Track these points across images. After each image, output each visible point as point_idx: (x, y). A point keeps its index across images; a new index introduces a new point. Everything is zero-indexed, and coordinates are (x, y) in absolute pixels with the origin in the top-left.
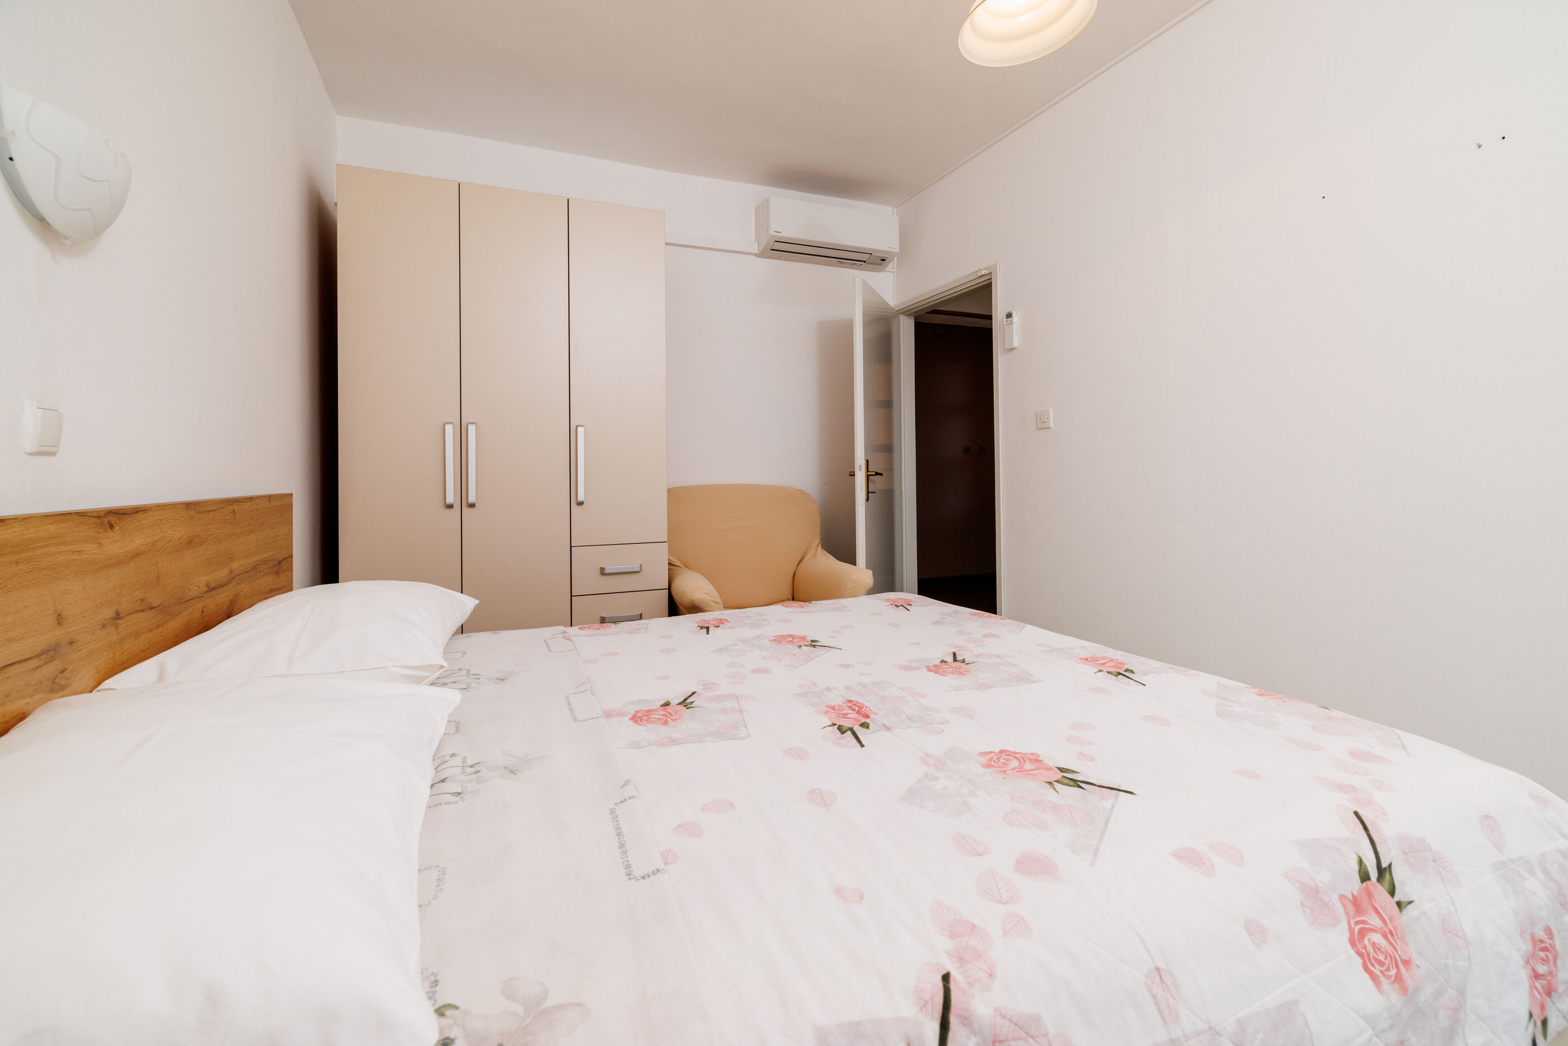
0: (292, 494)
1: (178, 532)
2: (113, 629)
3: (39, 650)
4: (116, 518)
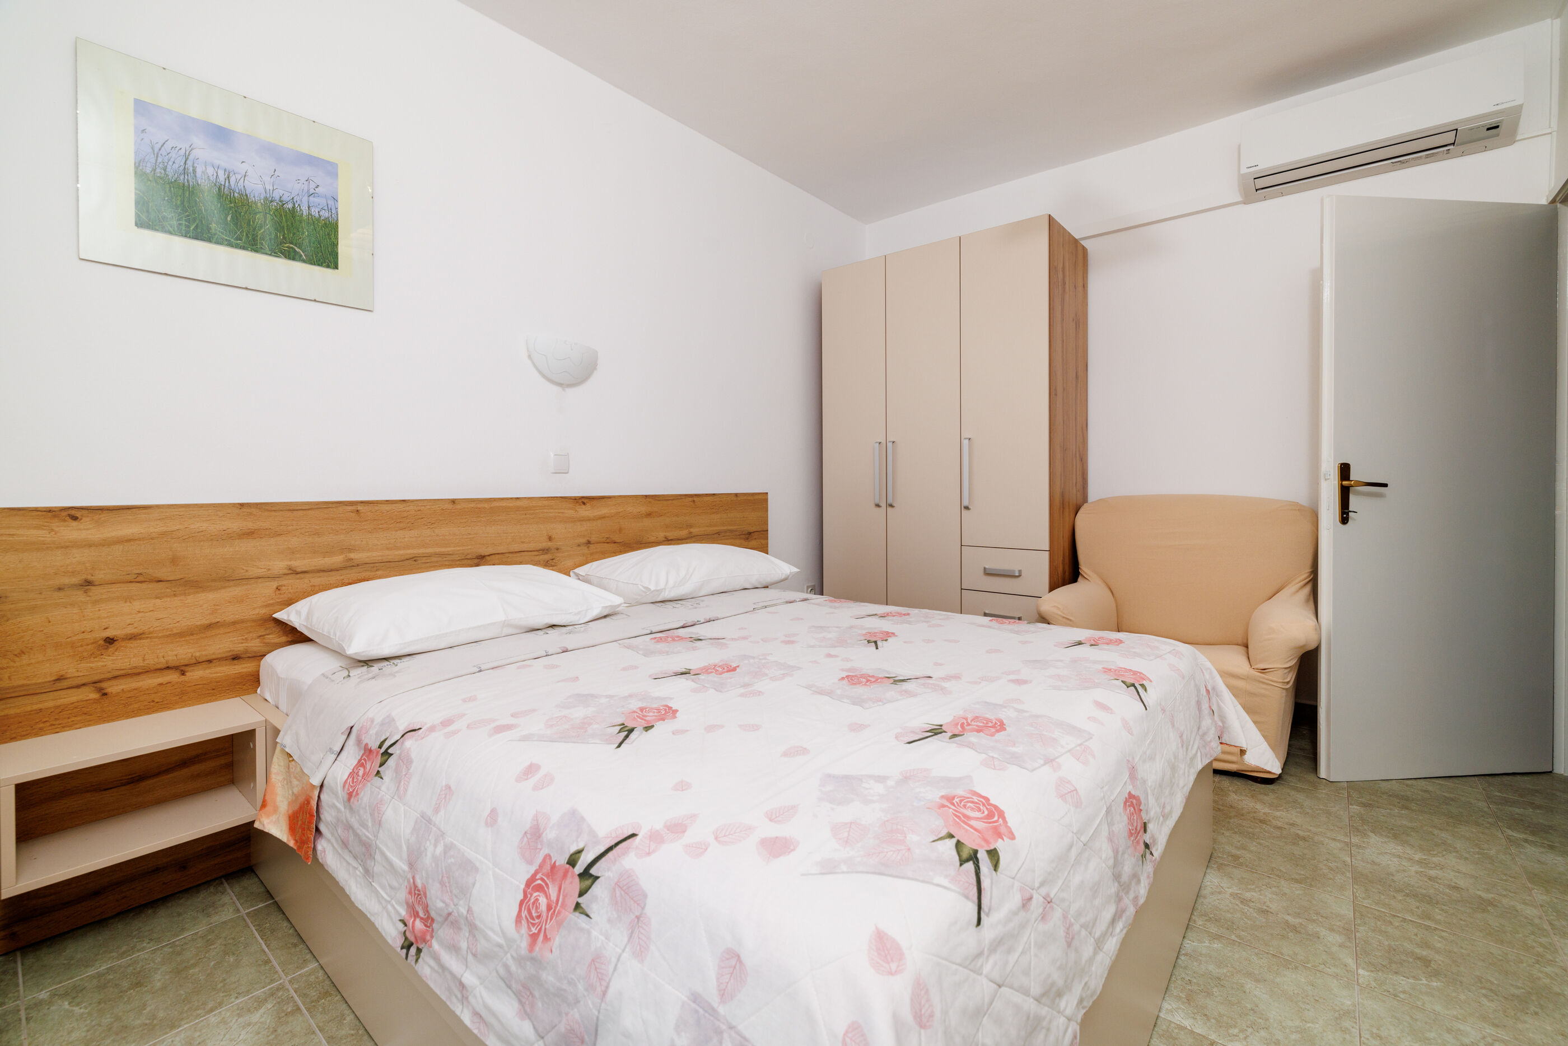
0: (767, 493)
1: (643, 509)
2: (586, 548)
3: (538, 548)
4: (588, 500)
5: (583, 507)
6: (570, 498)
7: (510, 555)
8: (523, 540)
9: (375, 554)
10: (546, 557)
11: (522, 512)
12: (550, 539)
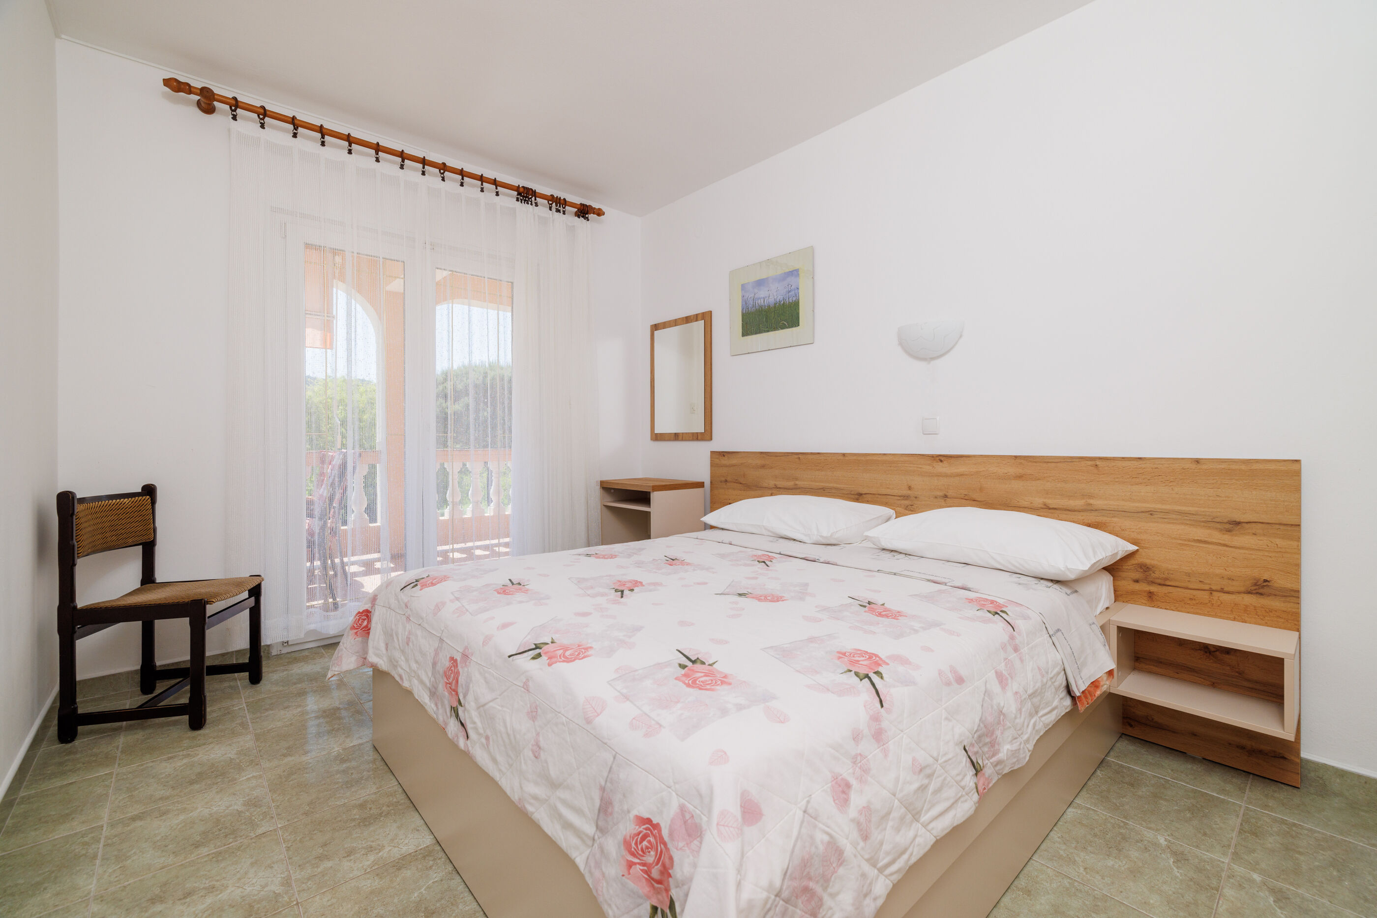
2: (943, 501)
3: (900, 495)
4: (945, 458)
5: (941, 464)
6: (928, 456)
7: (879, 496)
8: (887, 486)
9: (806, 483)
10: (907, 502)
11: (888, 465)
12: (910, 488)
